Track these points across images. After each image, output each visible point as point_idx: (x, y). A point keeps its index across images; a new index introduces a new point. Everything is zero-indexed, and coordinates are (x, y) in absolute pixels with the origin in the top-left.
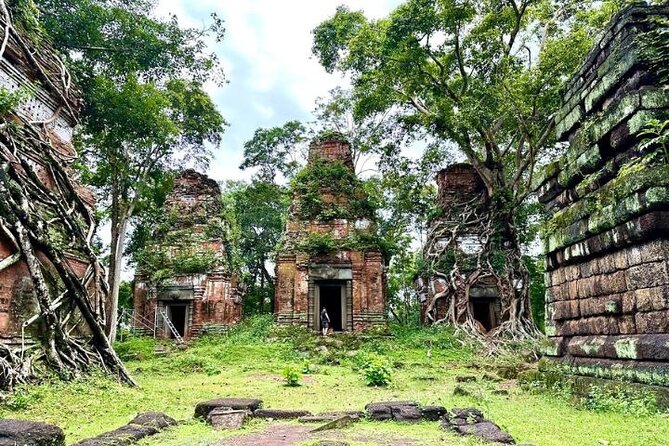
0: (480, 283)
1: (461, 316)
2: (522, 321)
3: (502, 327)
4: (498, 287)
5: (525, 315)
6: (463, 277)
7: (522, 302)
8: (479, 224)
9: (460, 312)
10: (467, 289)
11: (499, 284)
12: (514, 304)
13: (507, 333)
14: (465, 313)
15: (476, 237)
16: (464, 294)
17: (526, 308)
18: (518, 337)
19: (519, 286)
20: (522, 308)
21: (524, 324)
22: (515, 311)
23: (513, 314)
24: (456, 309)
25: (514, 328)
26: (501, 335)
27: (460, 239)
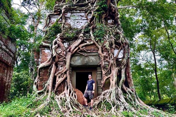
0: (81, 51)
1: (60, 85)
2: (122, 89)
3: (102, 97)
4: (99, 55)
5: (127, 83)
6: (66, 45)
7: (123, 71)
8: (87, 5)
9: (59, 81)
10: (69, 57)
11: (100, 52)
12: (114, 71)
13: (107, 103)
14: (64, 81)
15: (83, 14)
16: (65, 63)
17: (127, 77)
18: (117, 107)
19: (121, 56)
20: (123, 76)
21: (124, 92)
22: (115, 78)
23: (113, 82)
24: (55, 78)
25: (113, 97)
26: (99, 105)
27: (69, 15)
